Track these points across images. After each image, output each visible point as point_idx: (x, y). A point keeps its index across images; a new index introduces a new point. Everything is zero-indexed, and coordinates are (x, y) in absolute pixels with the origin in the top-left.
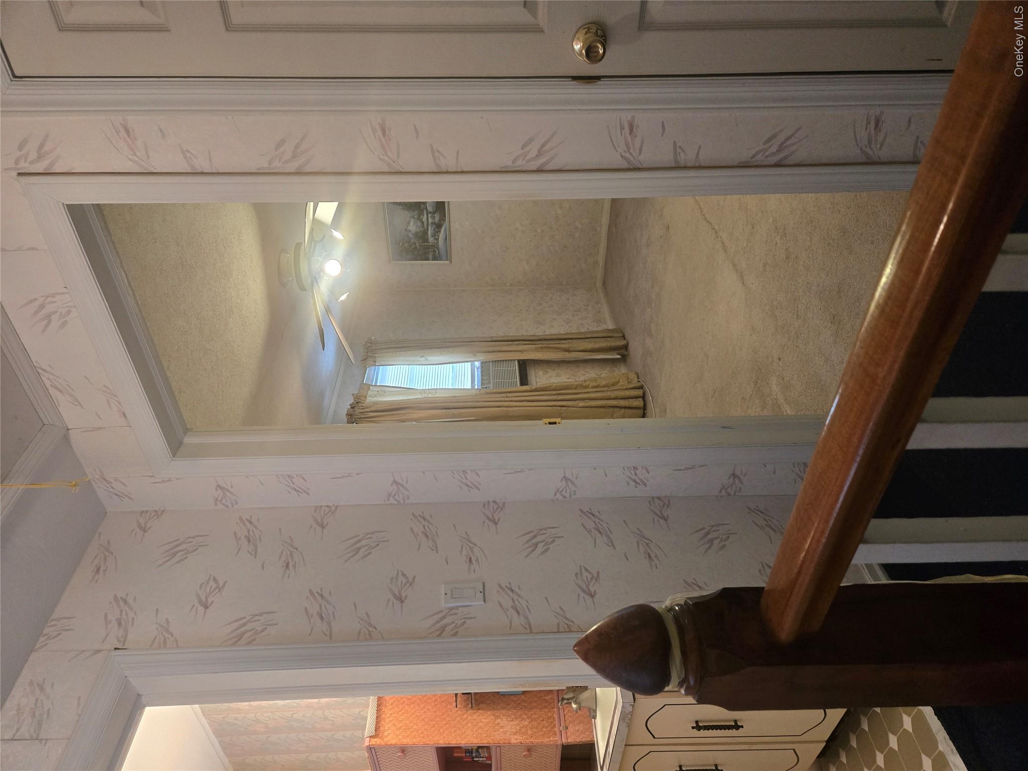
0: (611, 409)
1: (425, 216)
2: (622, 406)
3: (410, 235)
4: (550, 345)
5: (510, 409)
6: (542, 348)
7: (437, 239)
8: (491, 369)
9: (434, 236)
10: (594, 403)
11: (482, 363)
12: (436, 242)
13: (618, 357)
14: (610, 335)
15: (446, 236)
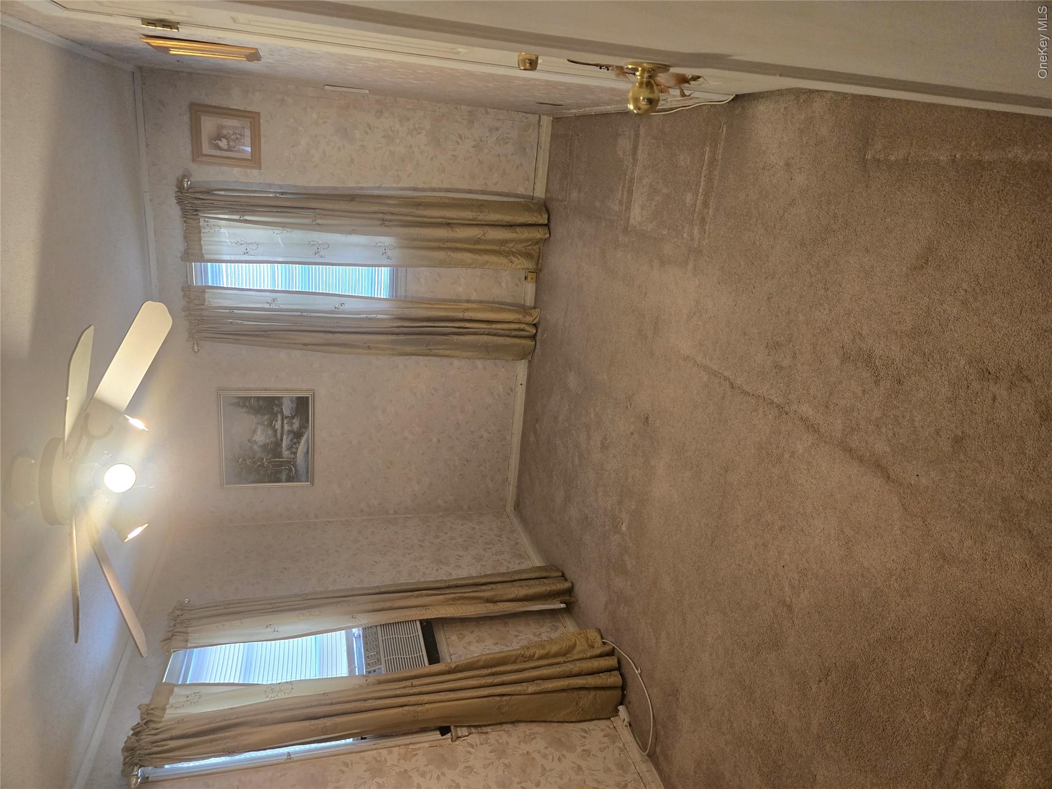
0: (576, 693)
1: (279, 422)
2: (592, 686)
3: (255, 447)
4: (467, 595)
5: (420, 708)
6: (454, 599)
7: (295, 453)
8: (380, 639)
9: (290, 448)
10: (550, 685)
11: (364, 629)
12: (292, 456)
13: (563, 606)
14: (544, 574)
15: (308, 449)
